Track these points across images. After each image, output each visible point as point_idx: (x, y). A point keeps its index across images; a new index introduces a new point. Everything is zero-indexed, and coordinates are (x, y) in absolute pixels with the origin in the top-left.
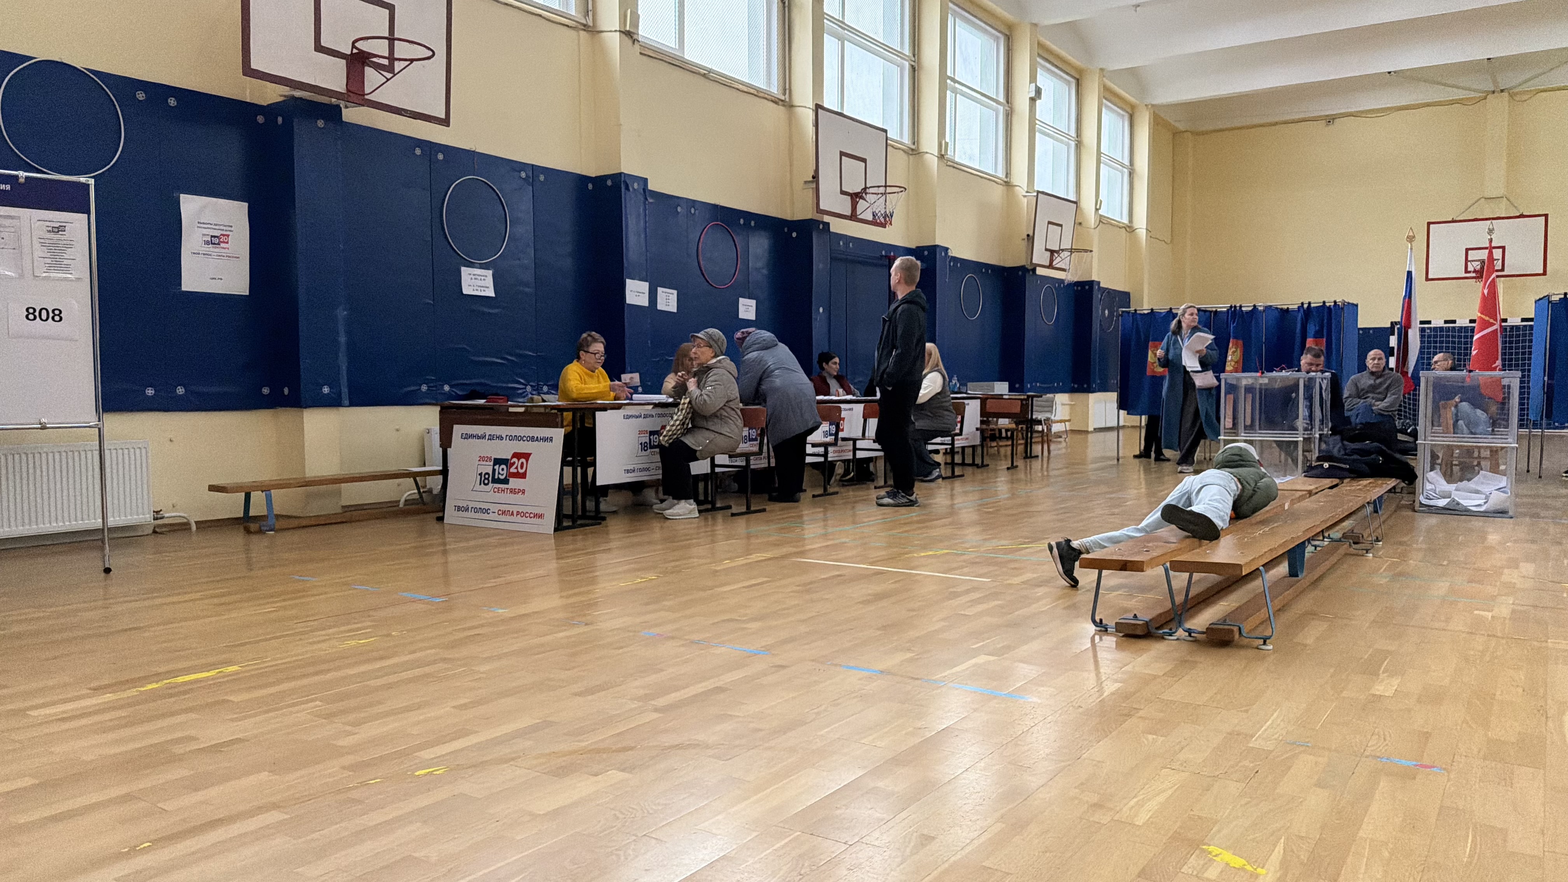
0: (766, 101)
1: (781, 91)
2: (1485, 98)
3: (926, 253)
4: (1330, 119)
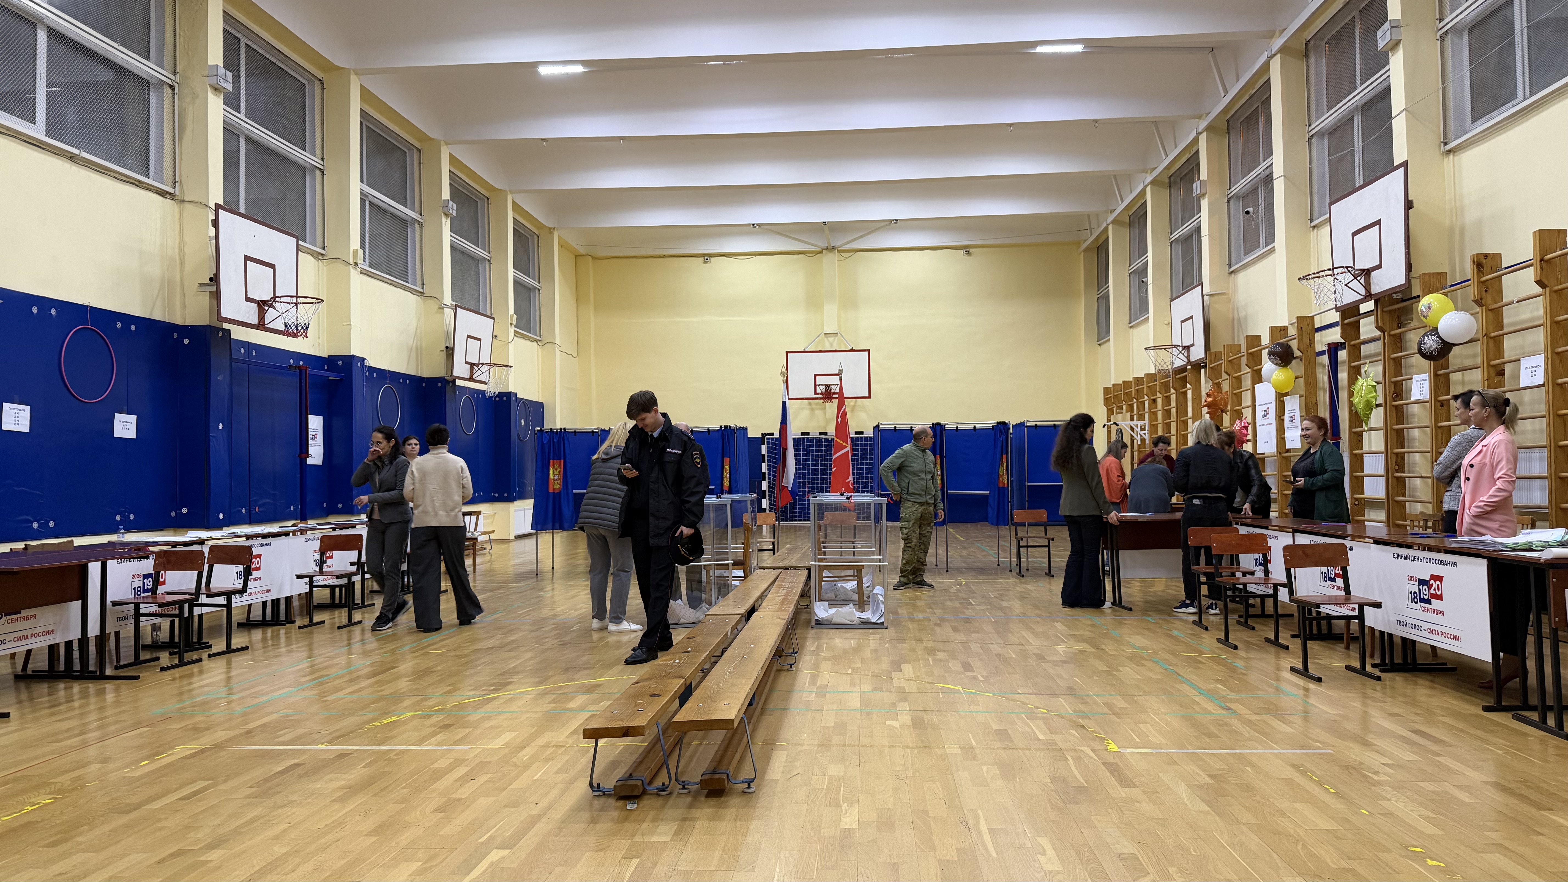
0: (152, 193)
1: (170, 185)
2: (821, 252)
3: (340, 363)
4: (707, 257)
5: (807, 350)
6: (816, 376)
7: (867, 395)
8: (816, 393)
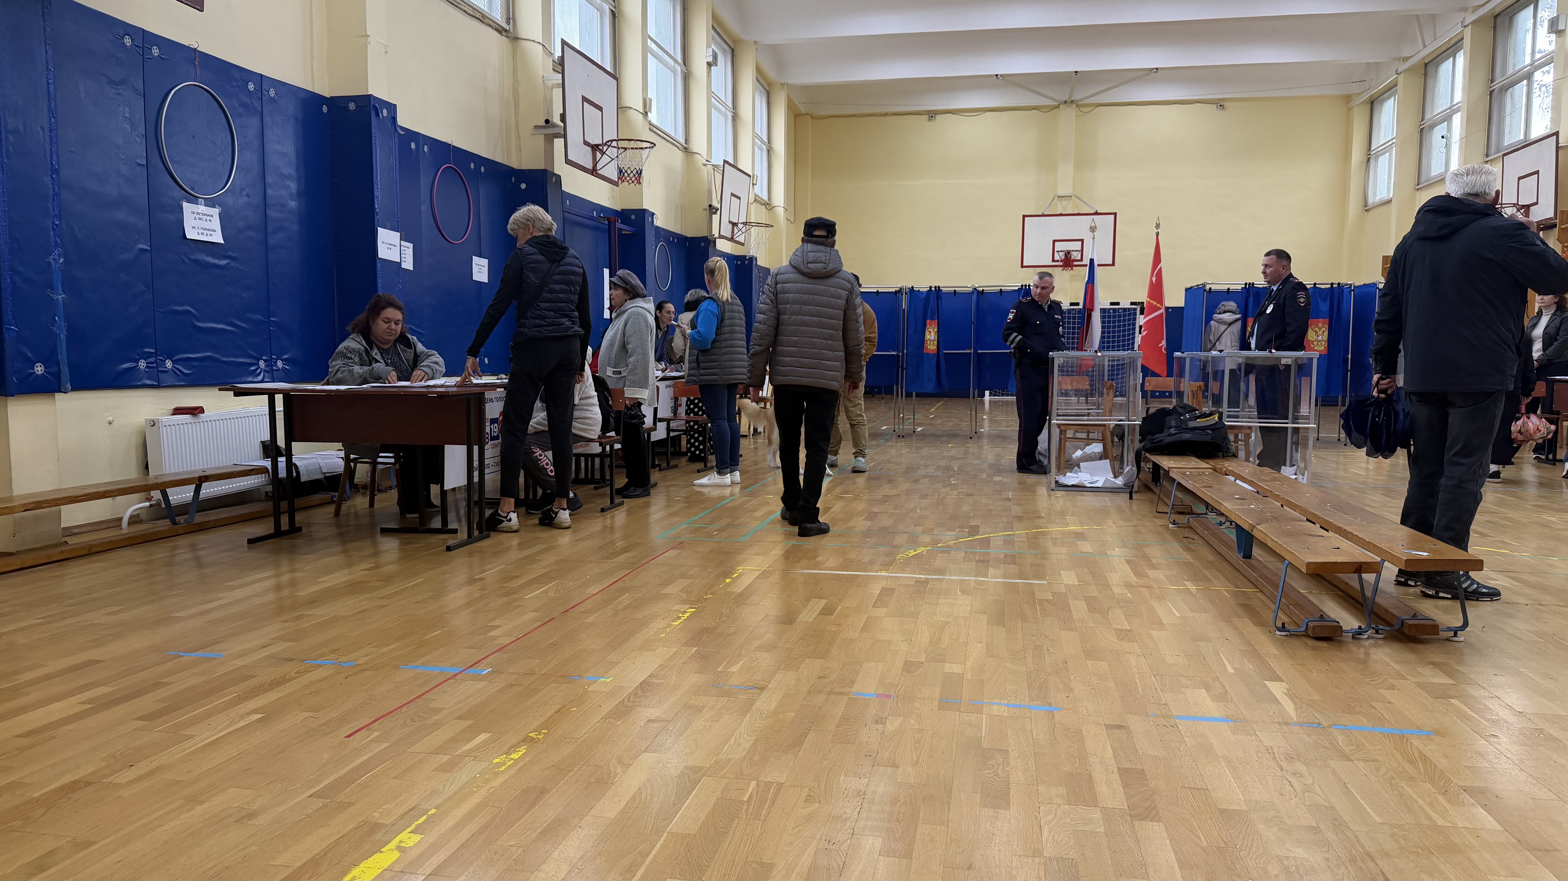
0: (490, 29)
1: (504, 20)
2: (1058, 107)
3: (633, 217)
4: (932, 115)
5: (1046, 213)
6: (1054, 241)
7: (1111, 263)
8: (1053, 260)
